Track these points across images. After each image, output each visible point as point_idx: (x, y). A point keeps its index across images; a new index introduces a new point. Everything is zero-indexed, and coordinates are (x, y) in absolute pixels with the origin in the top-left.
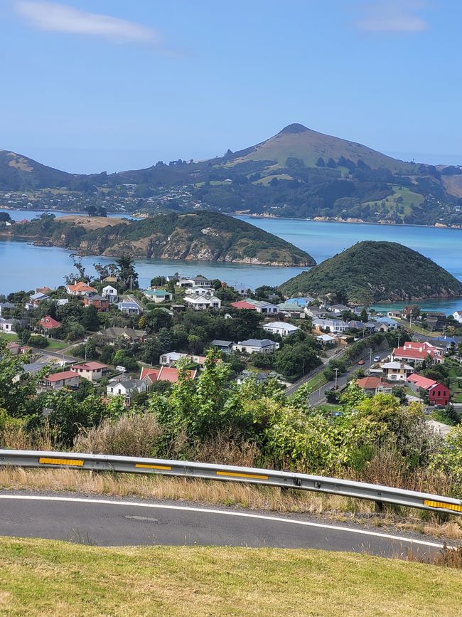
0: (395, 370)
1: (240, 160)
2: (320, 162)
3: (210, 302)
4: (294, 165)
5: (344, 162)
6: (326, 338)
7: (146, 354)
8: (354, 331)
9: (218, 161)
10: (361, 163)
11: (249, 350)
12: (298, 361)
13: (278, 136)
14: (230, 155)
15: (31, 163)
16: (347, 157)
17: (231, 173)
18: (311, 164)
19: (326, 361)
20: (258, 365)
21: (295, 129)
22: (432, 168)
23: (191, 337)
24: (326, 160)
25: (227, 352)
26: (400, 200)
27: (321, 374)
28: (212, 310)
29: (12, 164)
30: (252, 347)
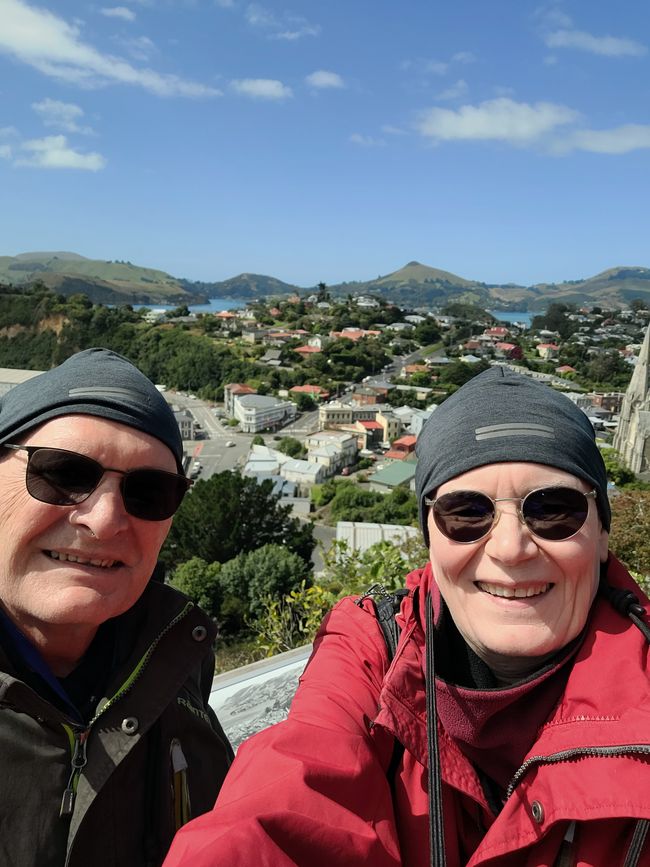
0: (487, 341)
1: (384, 280)
2: (426, 281)
3: (373, 305)
4: (413, 281)
5: (438, 281)
6: (443, 325)
7: (334, 327)
8: (460, 323)
9: (374, 281)
10: (447, 281)
11: (397, 329)
12: (427, 333)
13: (405, 268)
14: (380, 278)
15: (279, 282)
16: (440, 277)
17: (380, 287)
18: (422, 282)
19: (444, 337)
20: (403, 337)
21: (414, 264)
22: (484, 284)
23: (361, 320)
24: (429, 280)
25: (384, 329)
26: (467, 298)
27: (441, 342)
28: (374, 309)
29: (270, 282)
30: (398, 327)
